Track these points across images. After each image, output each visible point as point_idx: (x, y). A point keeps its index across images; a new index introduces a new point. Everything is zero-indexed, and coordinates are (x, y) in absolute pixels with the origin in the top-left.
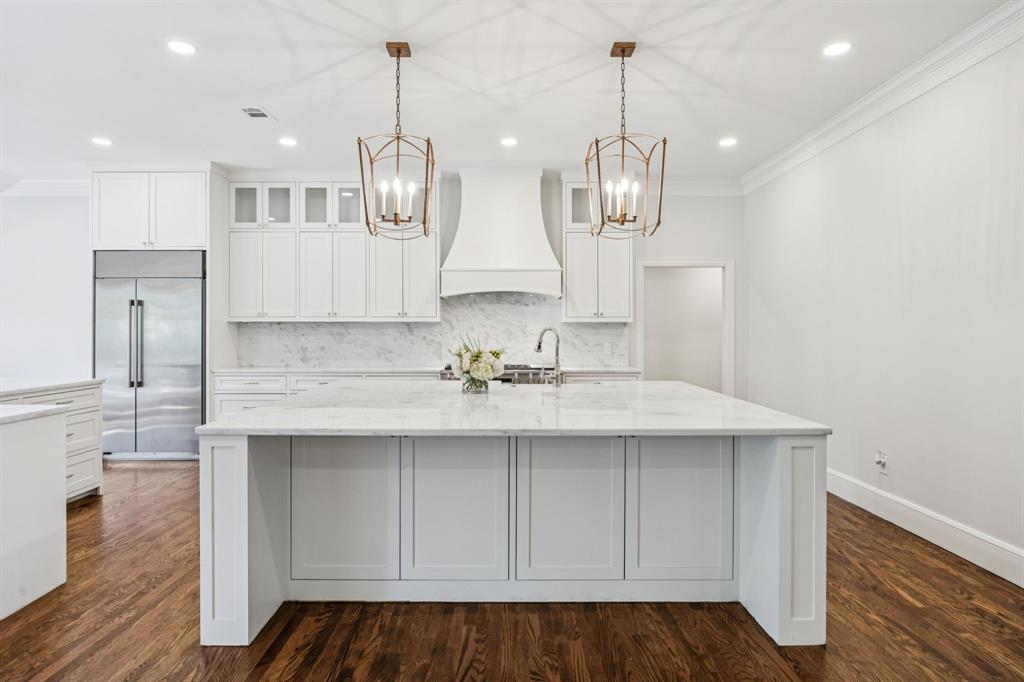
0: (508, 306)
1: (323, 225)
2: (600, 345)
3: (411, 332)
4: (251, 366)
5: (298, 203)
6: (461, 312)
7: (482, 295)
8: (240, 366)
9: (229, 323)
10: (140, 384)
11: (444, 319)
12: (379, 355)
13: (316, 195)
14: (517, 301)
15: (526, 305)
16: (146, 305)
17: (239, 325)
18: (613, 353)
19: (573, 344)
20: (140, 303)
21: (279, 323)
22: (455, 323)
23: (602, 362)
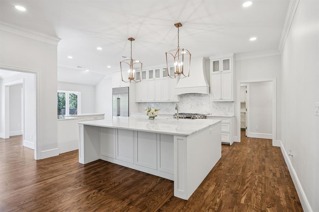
0: (197, 97)
1: (152, 79)
2: (225, 108)
3: (173, 104)
4: (141, 112)
5: (147, 74)
6: (185, 99)
7: (190, 94)
8: (139, 112)
9: (136, 102)
10: (119, 115)
11: (181, 101)
12: (166, 110)
13: (151, 72)
14: (200, 96)
15: (202, 96)
16: (120, 99)
17: (139, 103)
18: (229, 111)
19: (216, 108)
20: (119, 99)
21: (146, 102)
22: (184, 102)
23: (225, 113)
